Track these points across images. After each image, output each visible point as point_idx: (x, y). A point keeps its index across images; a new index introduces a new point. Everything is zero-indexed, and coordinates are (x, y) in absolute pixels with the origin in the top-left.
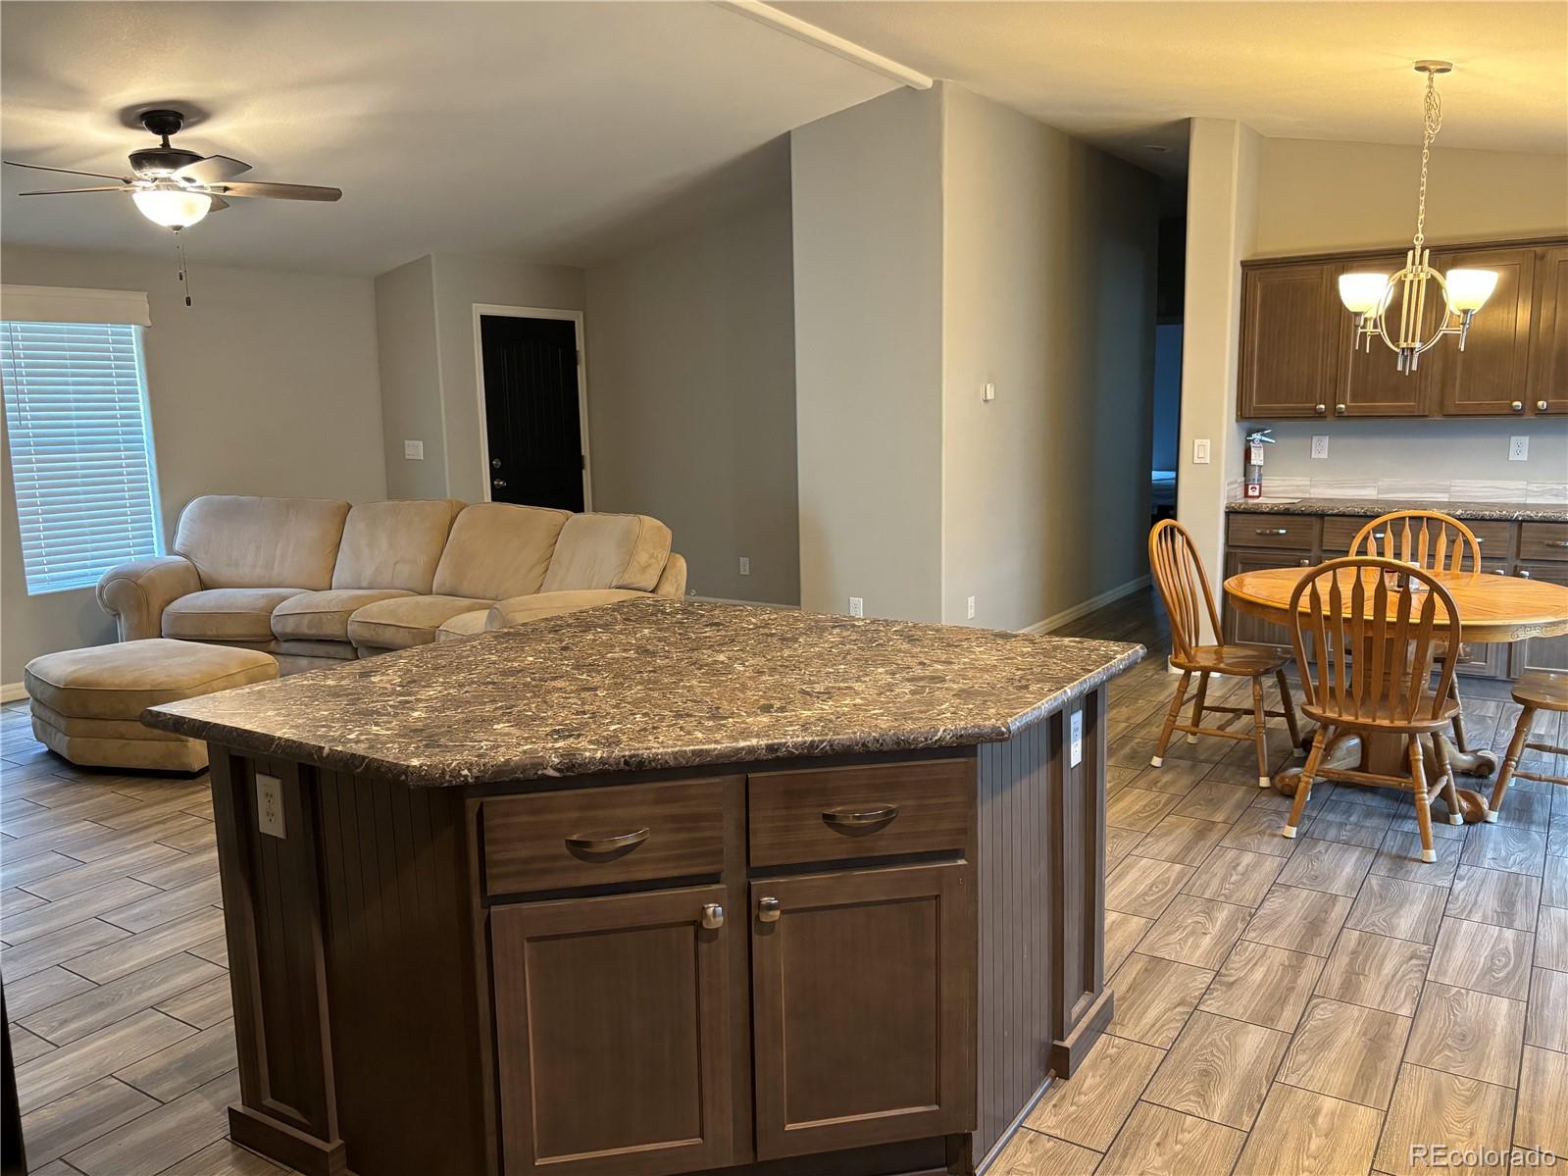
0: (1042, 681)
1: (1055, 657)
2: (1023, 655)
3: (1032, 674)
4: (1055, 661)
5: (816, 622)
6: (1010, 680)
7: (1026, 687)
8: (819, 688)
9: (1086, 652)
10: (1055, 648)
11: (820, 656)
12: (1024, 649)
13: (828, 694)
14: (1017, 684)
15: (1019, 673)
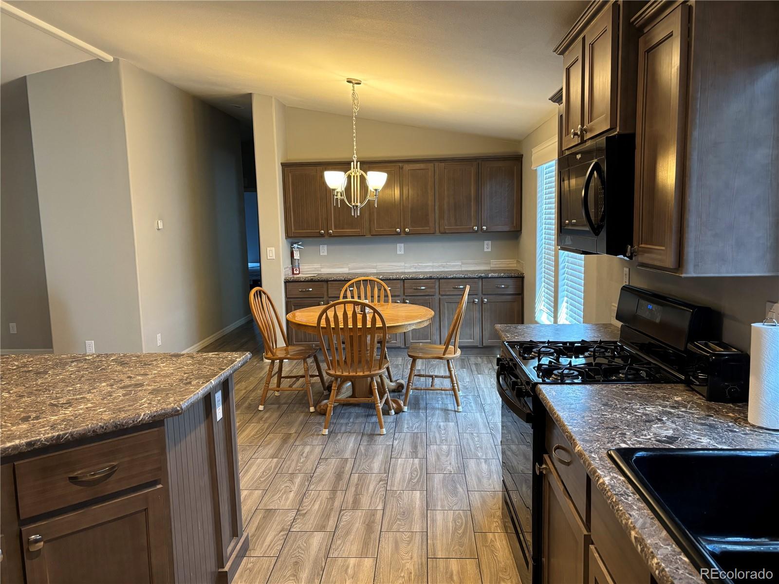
0: (198, 378)
1: (205, 364)
2: (187, 365)
3: (193, 375)
4: (205, 366)
5: (61, 360)
6: (181, 380)
7: (190, 383)
8: (62, 401)
9: (221, 359)
10: (205, 359)
11: (63, 380)
12: (188, 362)
13: (69, 403)
14: (185, 382)
15: (186, 375)
